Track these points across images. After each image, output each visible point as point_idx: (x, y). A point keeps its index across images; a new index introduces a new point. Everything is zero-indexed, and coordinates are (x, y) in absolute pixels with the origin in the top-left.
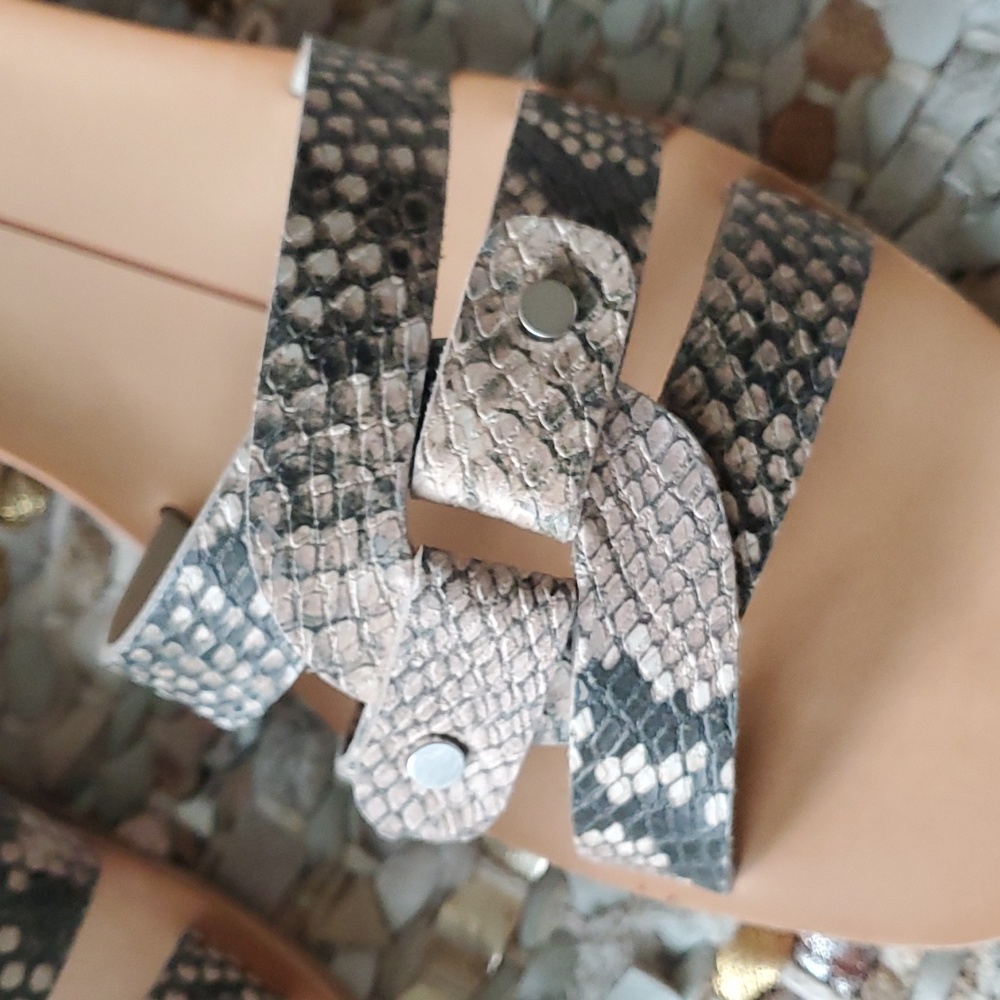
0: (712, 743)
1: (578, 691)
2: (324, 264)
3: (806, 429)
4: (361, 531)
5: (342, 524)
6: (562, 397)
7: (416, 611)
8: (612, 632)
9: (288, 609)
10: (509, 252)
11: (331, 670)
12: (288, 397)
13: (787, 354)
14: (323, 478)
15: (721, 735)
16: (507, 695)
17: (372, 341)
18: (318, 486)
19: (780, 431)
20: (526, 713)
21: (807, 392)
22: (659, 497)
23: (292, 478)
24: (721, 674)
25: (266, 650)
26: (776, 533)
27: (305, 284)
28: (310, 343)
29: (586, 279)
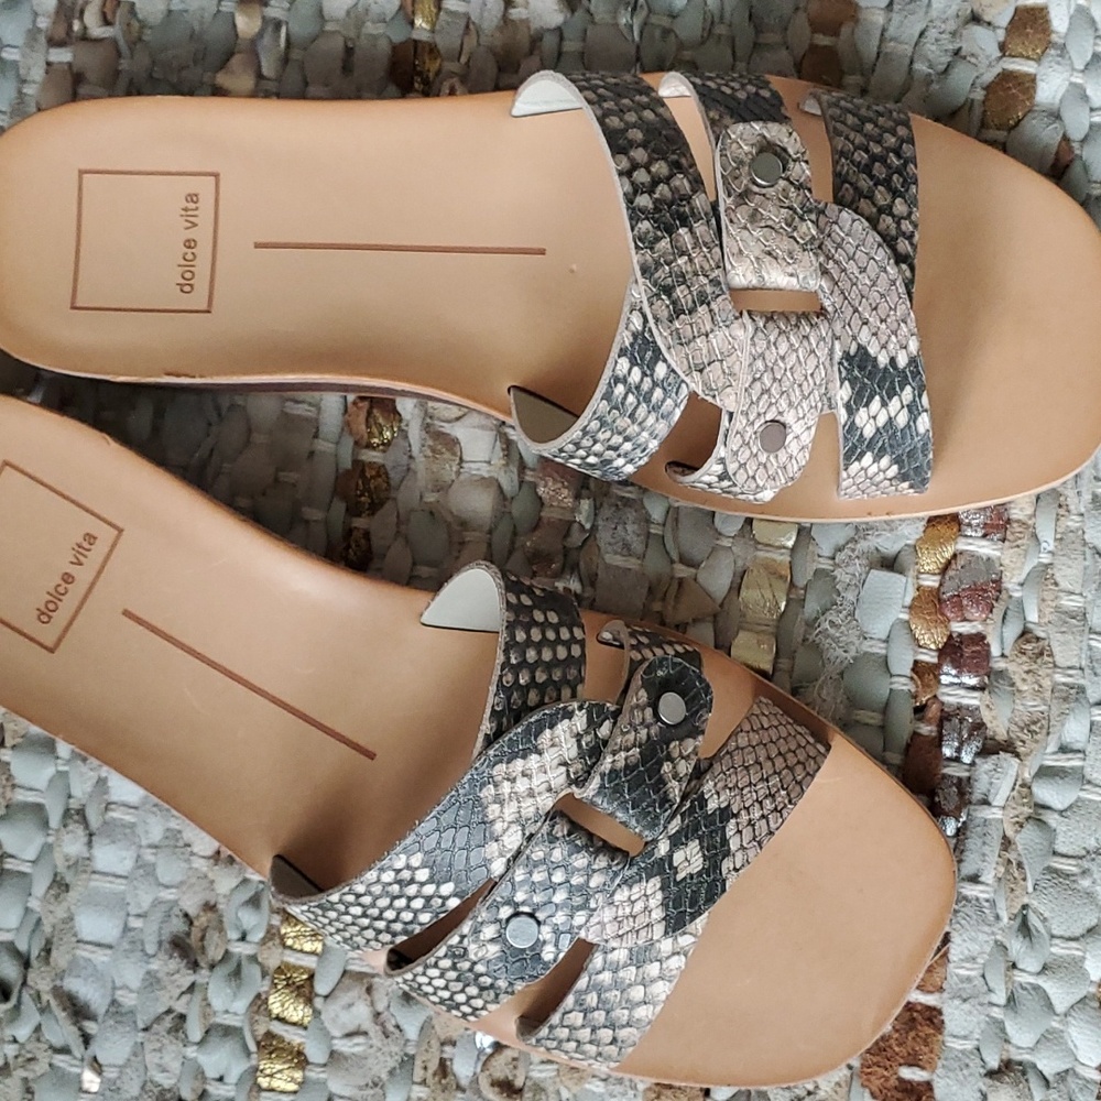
0: (913, 384)
1: (840, 372)
2: (641, 176)
3: (912, 203)
4: (711, 311)
5: (700, 309)
6: (791, 212)
7: (754, 344)
8: (850, 333)
9: (685, 362)
10: (734, 145)
11: (711, 393)
12: (652, 249)
13: (889, 167)
14: (683, 287)
15: (918, 378)
16: (805, 383)
17: (682, 209)
18: (682, 292)
19: (900, 207)
20: (816, 392)
21: (906, 184)
22: (854, 254)
23: (668, 291)
24: (911, 343)
25: (663, 401)
26: (916, 261)
27: (637, 189)
28: (652, 218)
29: (778, 149)
